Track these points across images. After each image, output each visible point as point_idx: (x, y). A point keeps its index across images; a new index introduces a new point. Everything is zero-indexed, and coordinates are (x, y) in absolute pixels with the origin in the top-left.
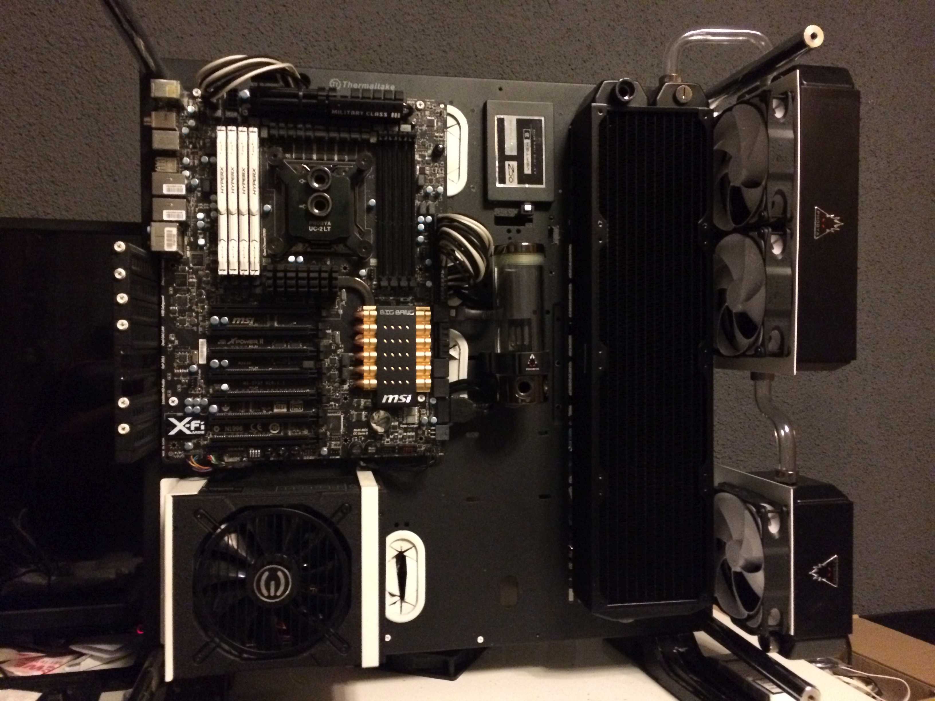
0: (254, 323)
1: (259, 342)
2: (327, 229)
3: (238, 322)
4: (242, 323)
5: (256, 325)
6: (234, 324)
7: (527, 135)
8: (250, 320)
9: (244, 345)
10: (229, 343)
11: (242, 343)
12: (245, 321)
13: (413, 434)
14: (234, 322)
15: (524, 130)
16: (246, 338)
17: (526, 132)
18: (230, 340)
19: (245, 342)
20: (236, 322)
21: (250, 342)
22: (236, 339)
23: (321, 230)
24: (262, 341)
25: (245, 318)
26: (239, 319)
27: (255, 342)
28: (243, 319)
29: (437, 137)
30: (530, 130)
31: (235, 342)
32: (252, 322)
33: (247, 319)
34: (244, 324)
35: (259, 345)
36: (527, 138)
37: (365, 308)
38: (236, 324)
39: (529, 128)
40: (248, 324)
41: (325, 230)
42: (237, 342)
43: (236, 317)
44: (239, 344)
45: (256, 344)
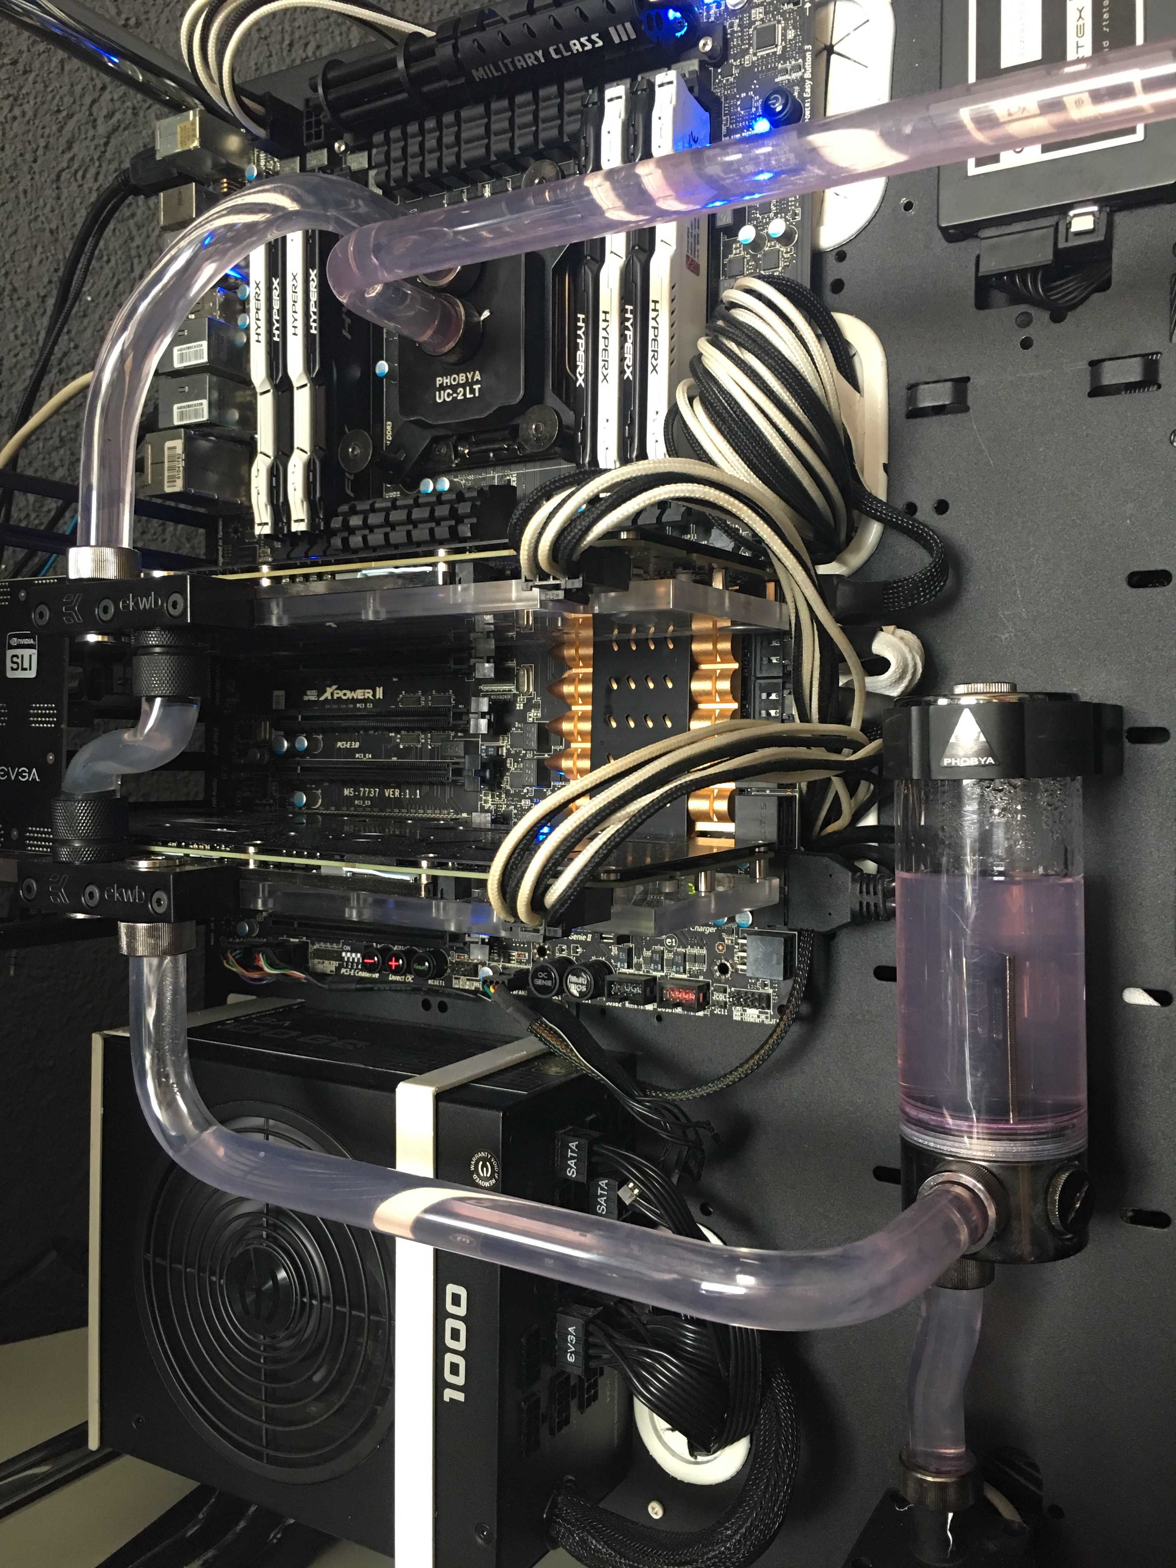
2: (472, 391)
13: (704, 952)
23: (460, 397)
41: (468, 396)
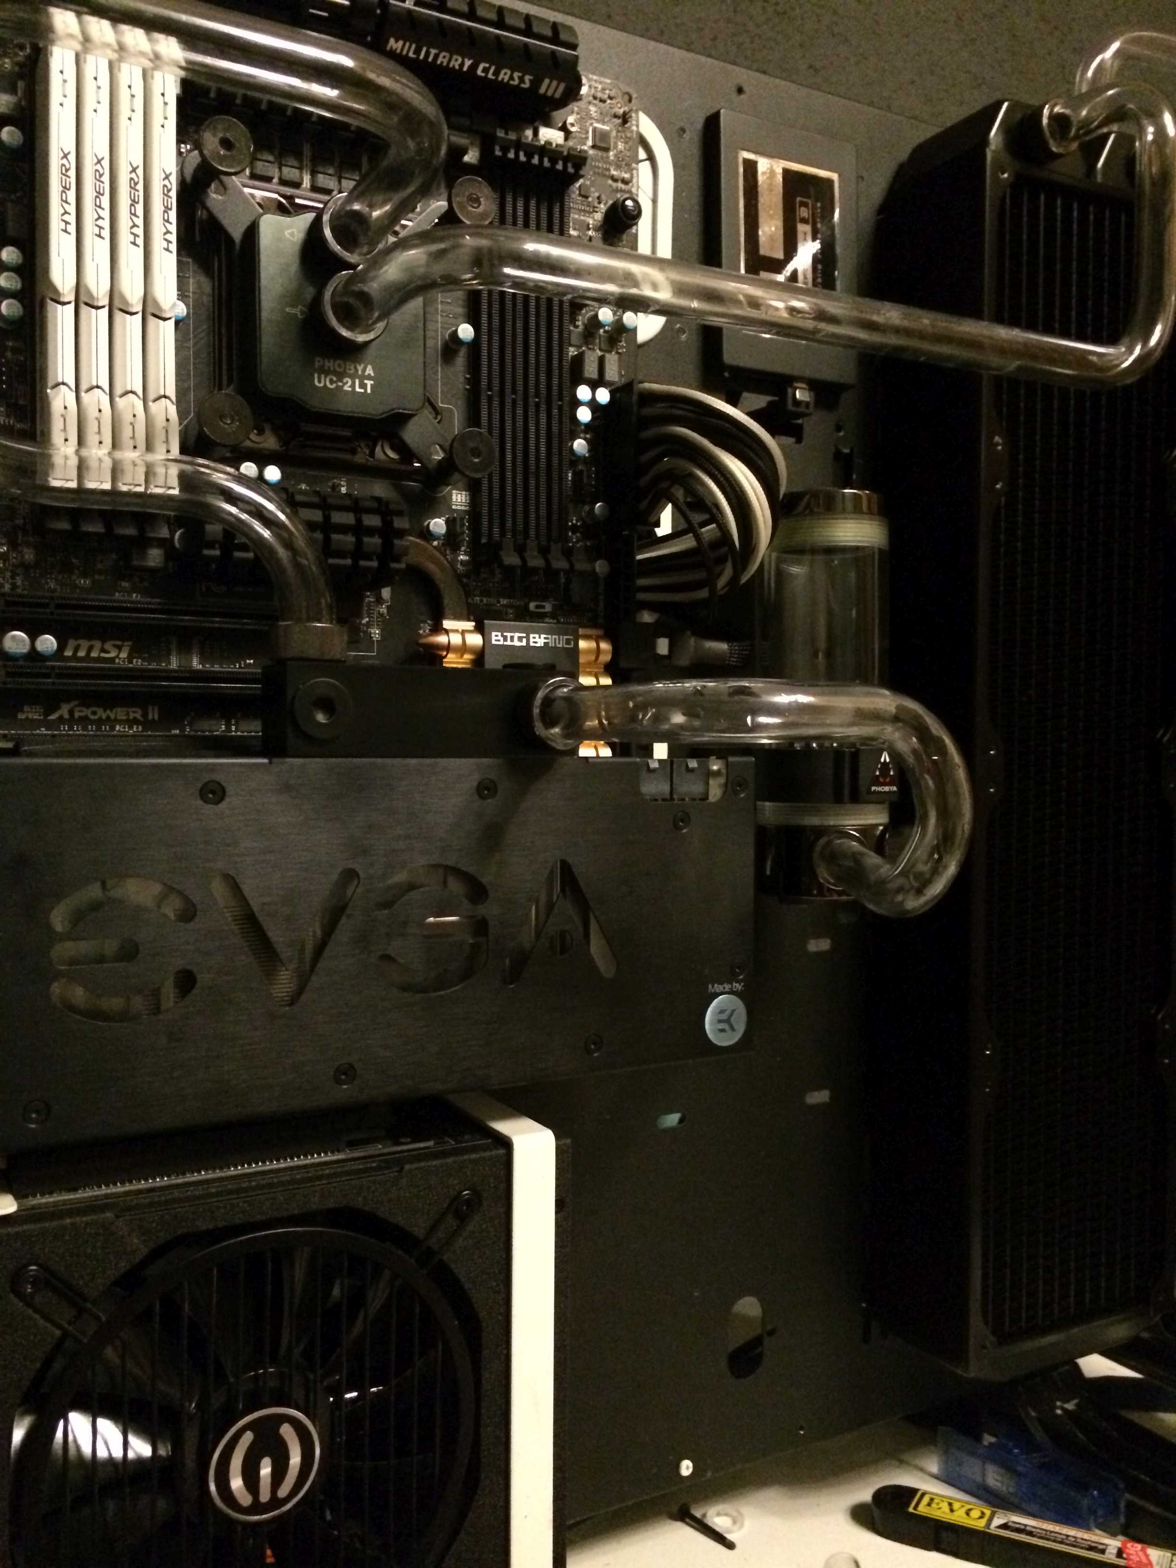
0: (130, 659)
1: (145, 714)
3: (82, 653)
4: (94, 654)
5: (137, 663)
6: (68, 659)
7: (804, 212)
8: (119, 648)
9: (100, 722)
10: (53, 717)
11: (92, 717)
12: (103, 650)
14: (68, 653)
15: (798, 199)
16: (110, 699)
17: (803, 204)
18: (58, 708)
19: (102, 713)
20: (77, 649)
21: (120, 713)
22: (76, 702)
24: (154, 714)
25: (104, 641)
26: (85, 644)
27: (131, 716)
28: (98, 644)
29: (615, 180)
30: (810, 202)
31: (71, 712)
32: (124, 655)
33: (107, 646)
34: (99, 660)
35: (147, 724)
36: (804, 221)
37: (447, 624)
38: (74, 657)
39: (809, 197)
40: (112, 660)
42: (77, 715)
43: (76, 639)
44: (84, 720)
45: (136, 721)
